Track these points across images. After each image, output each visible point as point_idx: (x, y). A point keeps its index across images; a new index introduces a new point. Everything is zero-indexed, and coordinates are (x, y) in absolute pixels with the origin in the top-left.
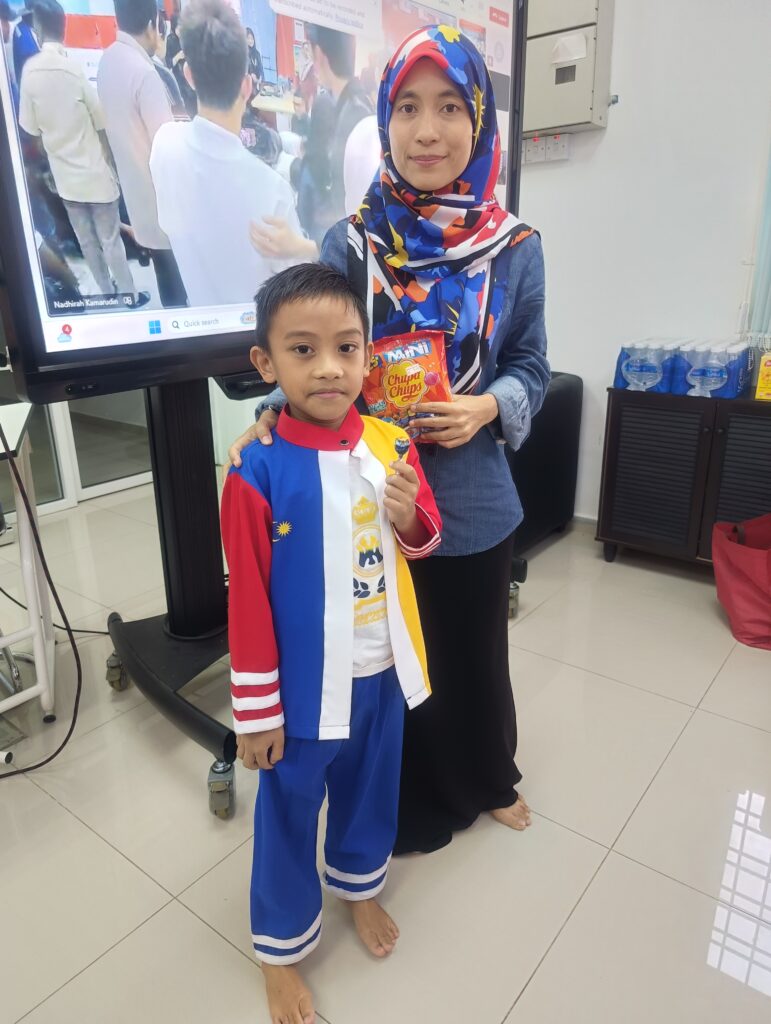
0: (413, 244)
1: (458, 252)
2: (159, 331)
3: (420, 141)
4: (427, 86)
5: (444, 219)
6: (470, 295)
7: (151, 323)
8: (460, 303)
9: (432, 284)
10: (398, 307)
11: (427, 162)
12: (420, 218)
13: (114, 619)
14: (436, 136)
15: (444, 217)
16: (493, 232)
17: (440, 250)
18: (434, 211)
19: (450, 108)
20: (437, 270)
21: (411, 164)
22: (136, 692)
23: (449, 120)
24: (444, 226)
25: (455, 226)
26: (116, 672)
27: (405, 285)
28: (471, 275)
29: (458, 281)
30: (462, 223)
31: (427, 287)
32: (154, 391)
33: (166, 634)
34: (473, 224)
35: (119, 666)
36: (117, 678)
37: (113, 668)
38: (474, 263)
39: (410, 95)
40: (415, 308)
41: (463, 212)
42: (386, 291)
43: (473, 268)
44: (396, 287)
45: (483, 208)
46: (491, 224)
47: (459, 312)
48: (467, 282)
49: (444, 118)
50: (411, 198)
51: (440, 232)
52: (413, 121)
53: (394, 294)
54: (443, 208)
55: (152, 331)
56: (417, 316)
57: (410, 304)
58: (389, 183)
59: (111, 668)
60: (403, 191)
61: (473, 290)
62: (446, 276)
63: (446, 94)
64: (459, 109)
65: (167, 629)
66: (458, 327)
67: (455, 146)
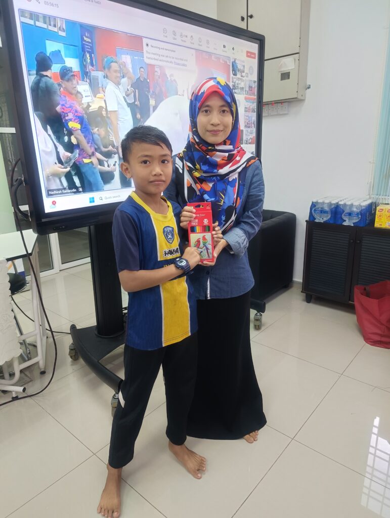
0: (205, 168)
1: (223, 171)
2: (94, 202)
3: (212, 125)
4: (215, 103)
5: (218, 157)
6: (229, 188)
7: (90, 199)
8: (224, 191)
9: (213, 183)
10: (198, 193)
11: (215, 133)
12: (208, 157)
13: (73, 327)
14: (219, 123)
15: (219, 156)
16: (239, 161)
17: (215, 171)
18: (215, 154)
19: (224, 111)
20: (215, 178)
21: (208, 133)
22: (81, 361)
23: (224, 116)
24: (218, 160)
25: (223, 160)
26: (73, 352)
27: (202, 184)
28: (230, 180)
29: (224, 182)
30: (226, 159)
31: (211, 185)
32: (92, 227)
33: (96, 334)
34: (231, 159)
35: (75, 349)
36: (74, 354)
37: (72, 350)
38: (230, 175)
39: (208, 106)
40: (205, 194)
41: (227, 154)
42: (192, 185)
43: (231, 177)
44: (197, 184)
45: (235, 152)
46: (238, 158)
47: (224, 195)
48: (229, 183)
49: (221, 115)
50: (204, 148)
51: (217, 162)
52: (209, 117)
53: (197, 187)
54: (218, 153)
55: (91, 202)
56: (206, 197)
57: (203, 192)
58: (194, 142)
59: (71, 350)
60: (201, 145)
61: (232, 187)
62: (218, 181)
63: (223, 106)
64: (227, 111)
65: (97, 333)
66: (224, 202)
67: (226, 127)
